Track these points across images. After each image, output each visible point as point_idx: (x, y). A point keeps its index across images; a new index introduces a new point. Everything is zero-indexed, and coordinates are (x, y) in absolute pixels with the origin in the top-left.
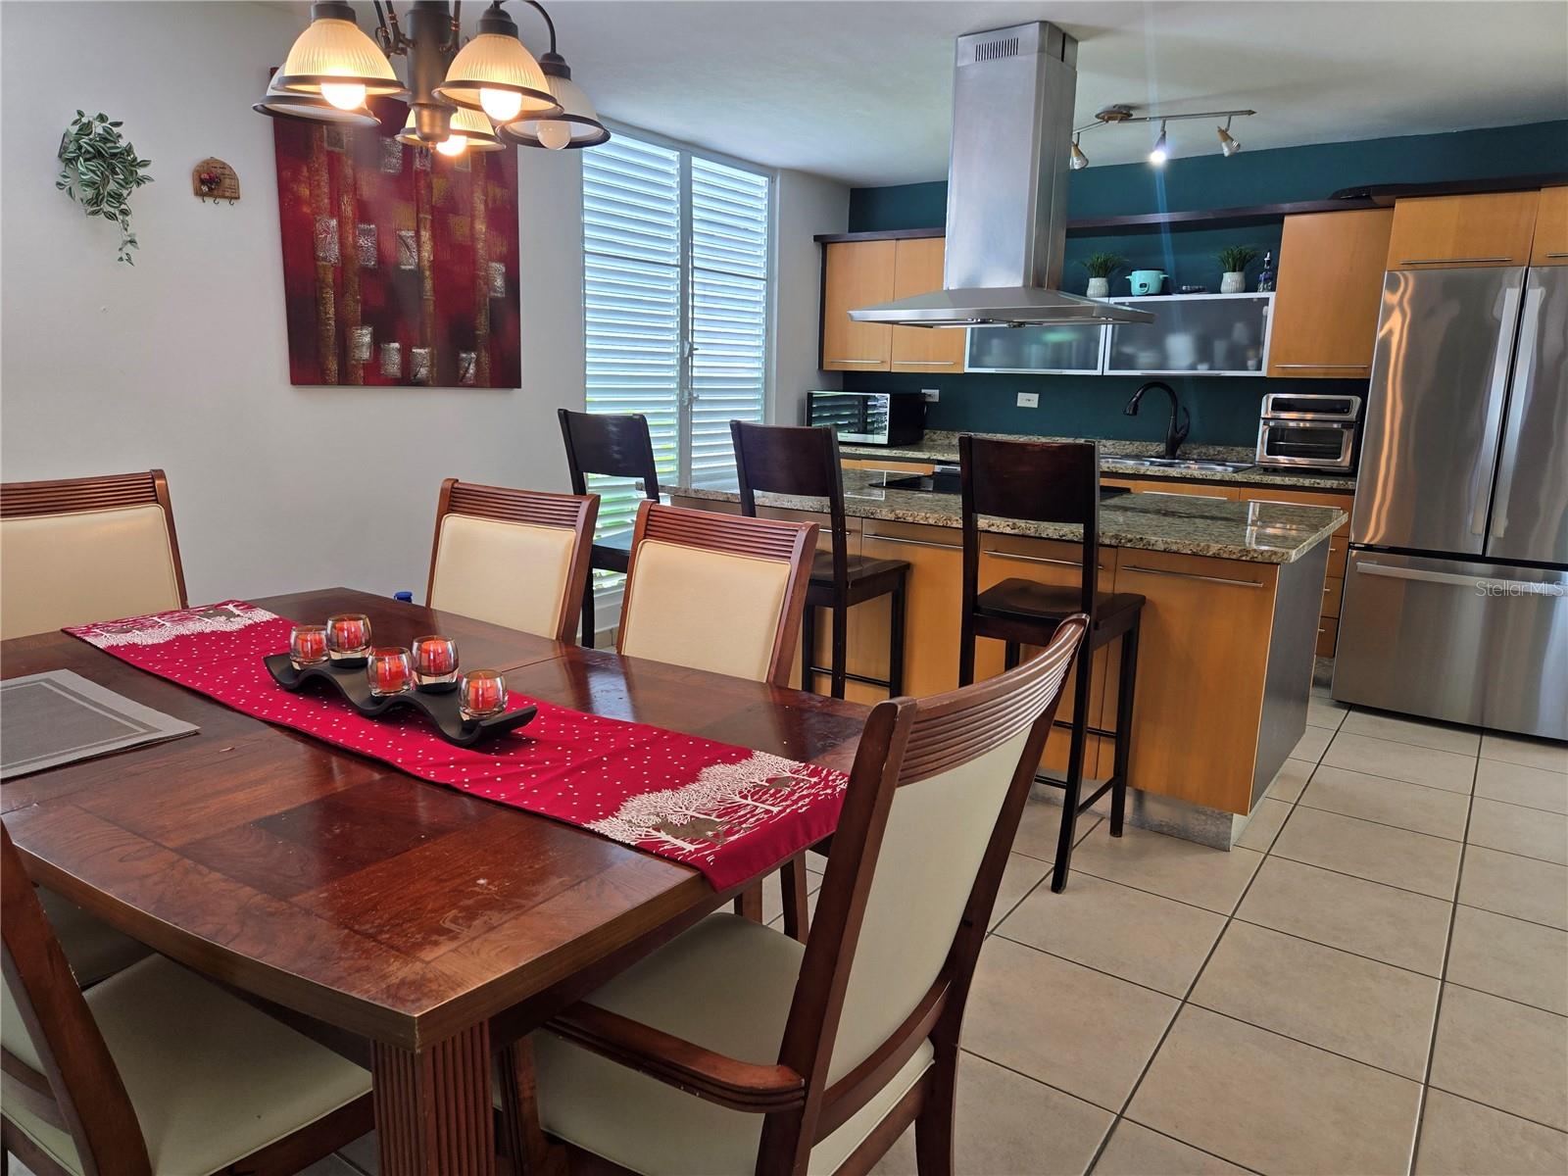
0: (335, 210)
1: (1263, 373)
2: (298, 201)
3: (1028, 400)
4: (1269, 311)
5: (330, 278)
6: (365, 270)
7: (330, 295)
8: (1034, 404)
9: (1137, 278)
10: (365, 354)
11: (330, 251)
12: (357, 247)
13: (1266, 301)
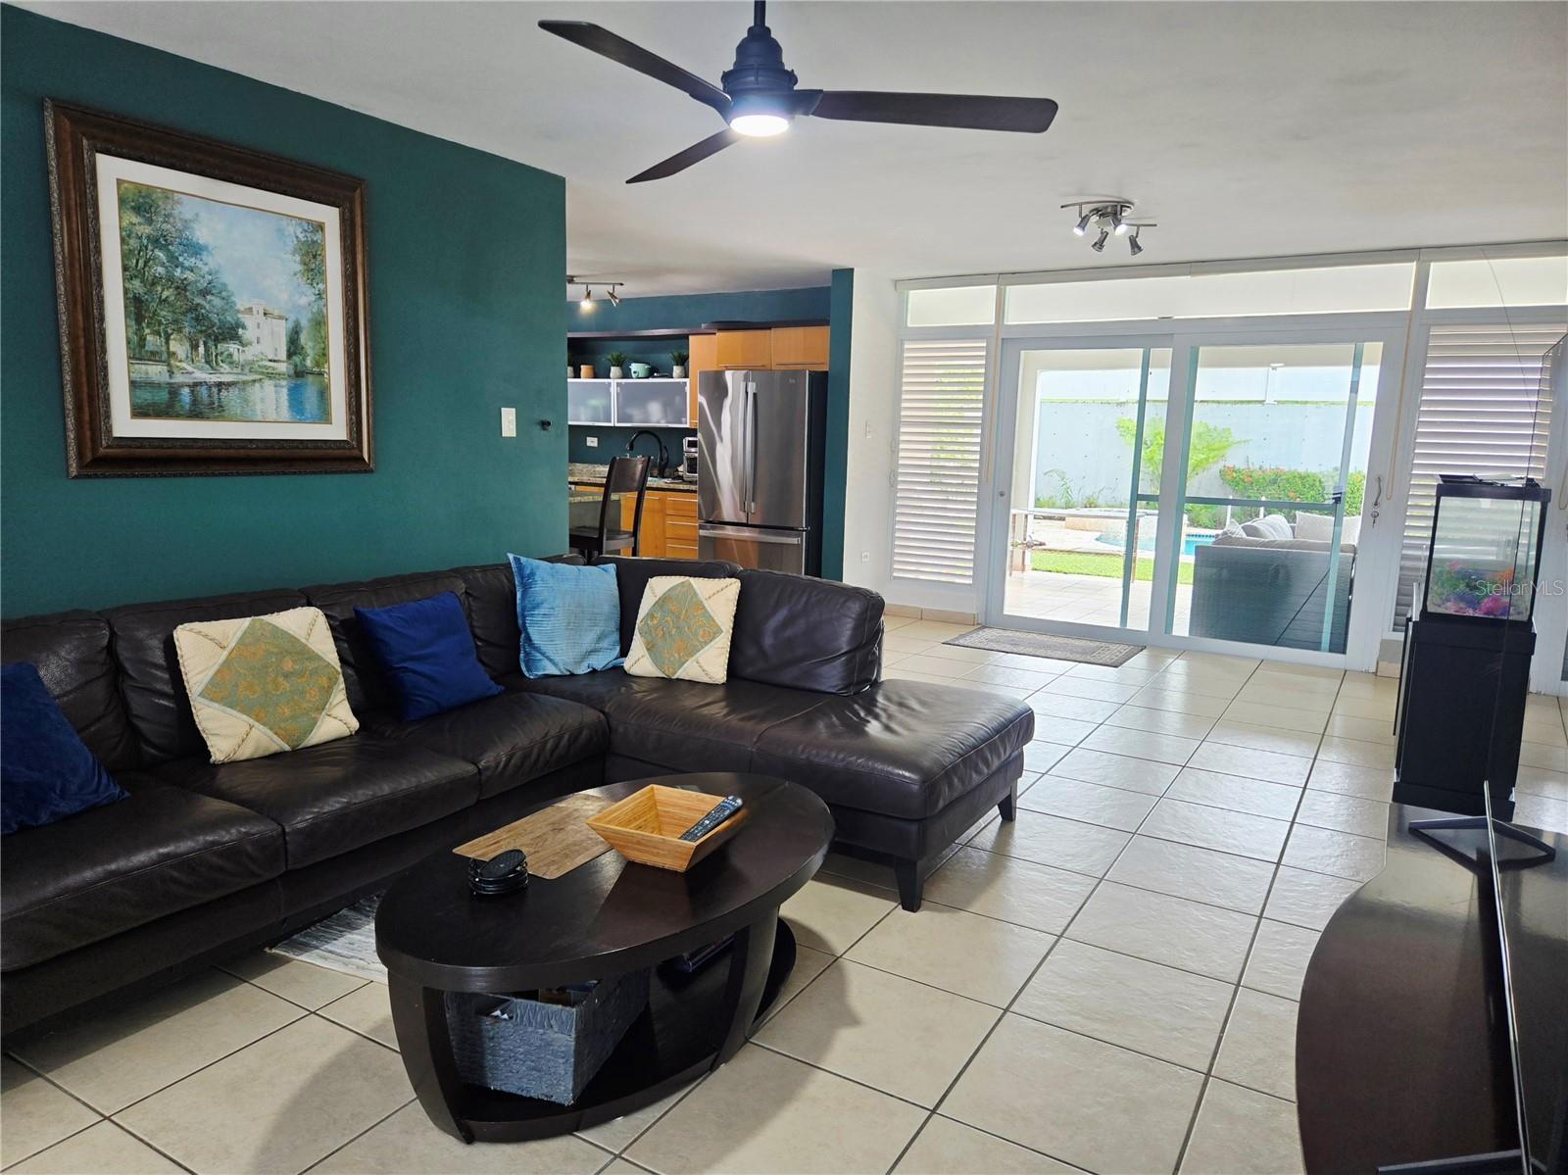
1: (688, 426)
3: (592, 442)
4: (688, 389)
8: (595, 444)
9: (634, 367)
13: (685, 383)
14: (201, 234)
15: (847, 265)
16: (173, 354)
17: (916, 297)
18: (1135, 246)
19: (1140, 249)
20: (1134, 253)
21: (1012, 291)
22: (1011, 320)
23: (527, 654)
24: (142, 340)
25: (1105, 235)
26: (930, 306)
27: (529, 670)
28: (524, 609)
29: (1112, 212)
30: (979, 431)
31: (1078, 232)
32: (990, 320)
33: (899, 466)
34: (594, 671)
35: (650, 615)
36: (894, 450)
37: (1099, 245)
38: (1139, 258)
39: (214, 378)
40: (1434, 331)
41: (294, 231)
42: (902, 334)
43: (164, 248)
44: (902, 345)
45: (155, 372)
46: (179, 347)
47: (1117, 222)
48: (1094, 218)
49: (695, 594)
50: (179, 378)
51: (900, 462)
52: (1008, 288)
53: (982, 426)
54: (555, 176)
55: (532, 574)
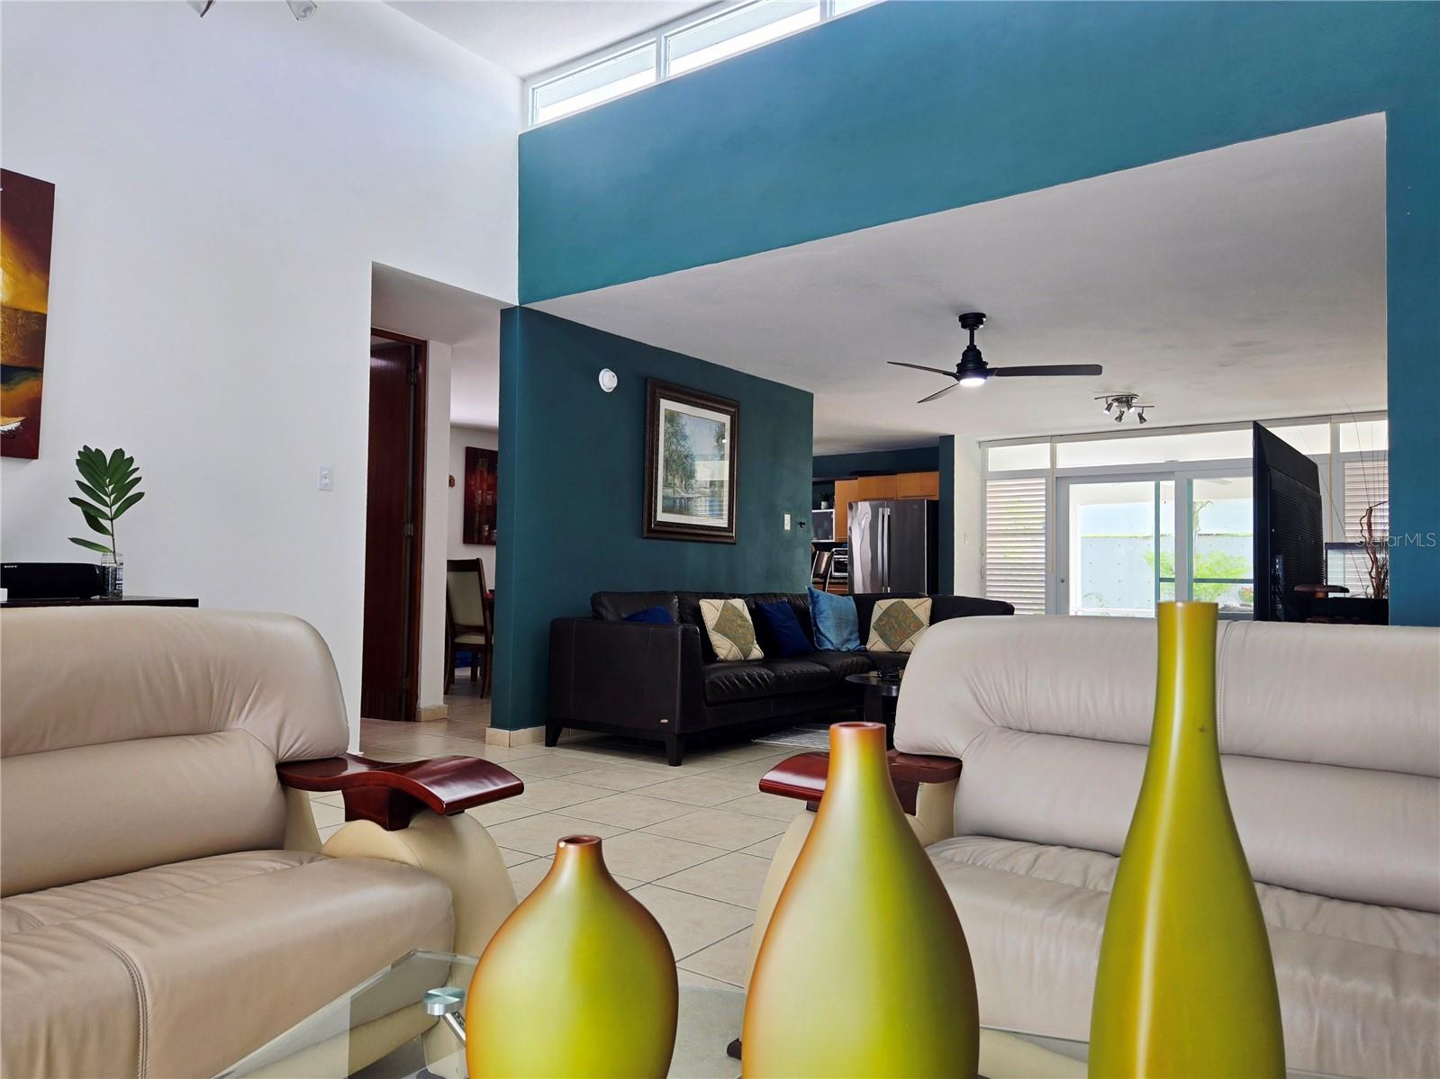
0: (481, 489)
1: (834, 541)
2: (471, 485)
4: (834, 516)
5: (478, 509)
6: (488, 506)
7: (477, 514)
10: (486, 534)
11: (479, 500)
12: (486, 499)
13: (832, 513)
14: (687, 431)
15: (950, 433)
16: (675, 484)
17: (993, 452)
18: (1142, 419)
19: (1145, 420)
20: (1141, 423)
21: (1061, 447)
22: (1061, 464)
23: (818, 638)
24: (667, 477)
25: (1122, 414)
26: (1003, 458)
27: (820, 646)
28: (814, 614)
29: (1126, 400)
30: (1044, 539)
31: (1106, 412)
32: (1048, 465)
33: (986, 564)
34: (849, 650)
35: (880, 619)
36: (983, 553)
37: (1120, 418)
38: (1144, 425)
39: (687, 496)
40: (1347, 465)
41: (715, 428)
42: (985, 476)
43: (675, 437)
44: (986, 484)
45: (670, 491)
46: (677, 481)
47: (1130, 407)
48: (1115, 404)
49: (907, 606)
50: (676, 496)
51: (988, 561)
52: (1058, 445)
53: (1046, 534)
54: (810, 393)
55: (818, 596)
